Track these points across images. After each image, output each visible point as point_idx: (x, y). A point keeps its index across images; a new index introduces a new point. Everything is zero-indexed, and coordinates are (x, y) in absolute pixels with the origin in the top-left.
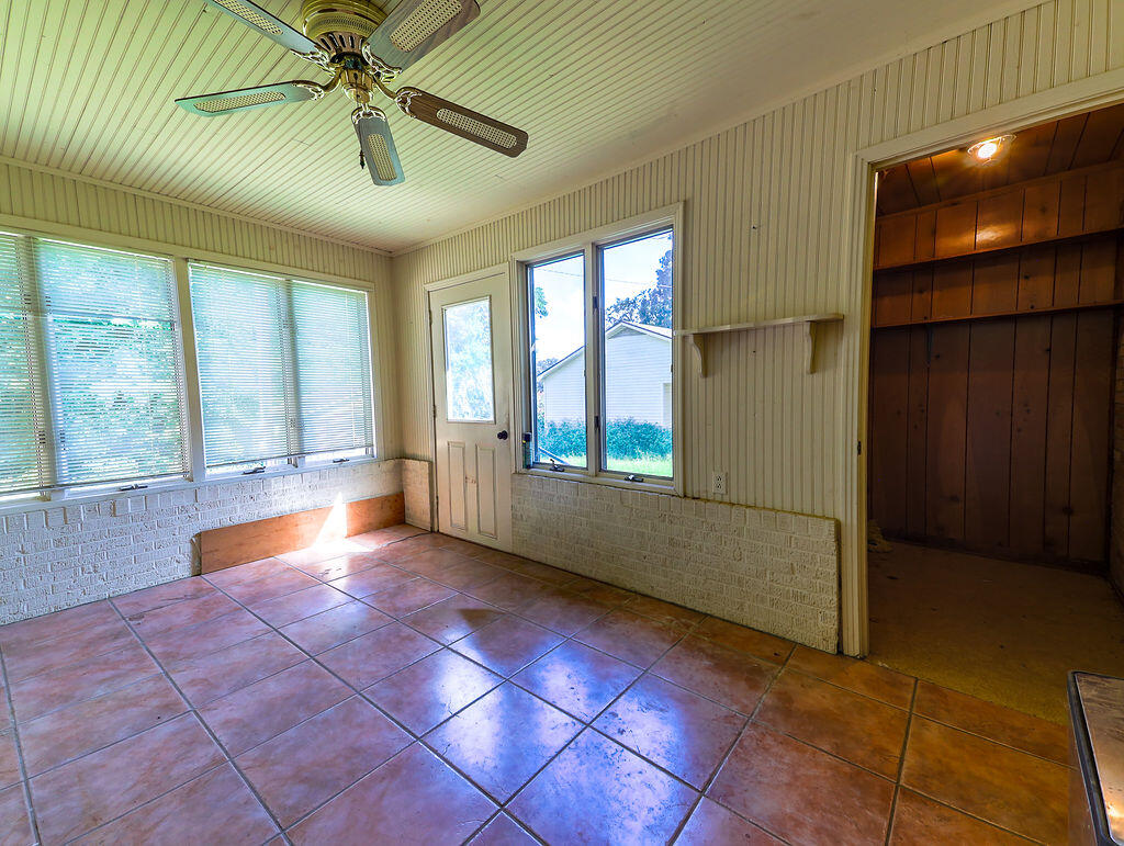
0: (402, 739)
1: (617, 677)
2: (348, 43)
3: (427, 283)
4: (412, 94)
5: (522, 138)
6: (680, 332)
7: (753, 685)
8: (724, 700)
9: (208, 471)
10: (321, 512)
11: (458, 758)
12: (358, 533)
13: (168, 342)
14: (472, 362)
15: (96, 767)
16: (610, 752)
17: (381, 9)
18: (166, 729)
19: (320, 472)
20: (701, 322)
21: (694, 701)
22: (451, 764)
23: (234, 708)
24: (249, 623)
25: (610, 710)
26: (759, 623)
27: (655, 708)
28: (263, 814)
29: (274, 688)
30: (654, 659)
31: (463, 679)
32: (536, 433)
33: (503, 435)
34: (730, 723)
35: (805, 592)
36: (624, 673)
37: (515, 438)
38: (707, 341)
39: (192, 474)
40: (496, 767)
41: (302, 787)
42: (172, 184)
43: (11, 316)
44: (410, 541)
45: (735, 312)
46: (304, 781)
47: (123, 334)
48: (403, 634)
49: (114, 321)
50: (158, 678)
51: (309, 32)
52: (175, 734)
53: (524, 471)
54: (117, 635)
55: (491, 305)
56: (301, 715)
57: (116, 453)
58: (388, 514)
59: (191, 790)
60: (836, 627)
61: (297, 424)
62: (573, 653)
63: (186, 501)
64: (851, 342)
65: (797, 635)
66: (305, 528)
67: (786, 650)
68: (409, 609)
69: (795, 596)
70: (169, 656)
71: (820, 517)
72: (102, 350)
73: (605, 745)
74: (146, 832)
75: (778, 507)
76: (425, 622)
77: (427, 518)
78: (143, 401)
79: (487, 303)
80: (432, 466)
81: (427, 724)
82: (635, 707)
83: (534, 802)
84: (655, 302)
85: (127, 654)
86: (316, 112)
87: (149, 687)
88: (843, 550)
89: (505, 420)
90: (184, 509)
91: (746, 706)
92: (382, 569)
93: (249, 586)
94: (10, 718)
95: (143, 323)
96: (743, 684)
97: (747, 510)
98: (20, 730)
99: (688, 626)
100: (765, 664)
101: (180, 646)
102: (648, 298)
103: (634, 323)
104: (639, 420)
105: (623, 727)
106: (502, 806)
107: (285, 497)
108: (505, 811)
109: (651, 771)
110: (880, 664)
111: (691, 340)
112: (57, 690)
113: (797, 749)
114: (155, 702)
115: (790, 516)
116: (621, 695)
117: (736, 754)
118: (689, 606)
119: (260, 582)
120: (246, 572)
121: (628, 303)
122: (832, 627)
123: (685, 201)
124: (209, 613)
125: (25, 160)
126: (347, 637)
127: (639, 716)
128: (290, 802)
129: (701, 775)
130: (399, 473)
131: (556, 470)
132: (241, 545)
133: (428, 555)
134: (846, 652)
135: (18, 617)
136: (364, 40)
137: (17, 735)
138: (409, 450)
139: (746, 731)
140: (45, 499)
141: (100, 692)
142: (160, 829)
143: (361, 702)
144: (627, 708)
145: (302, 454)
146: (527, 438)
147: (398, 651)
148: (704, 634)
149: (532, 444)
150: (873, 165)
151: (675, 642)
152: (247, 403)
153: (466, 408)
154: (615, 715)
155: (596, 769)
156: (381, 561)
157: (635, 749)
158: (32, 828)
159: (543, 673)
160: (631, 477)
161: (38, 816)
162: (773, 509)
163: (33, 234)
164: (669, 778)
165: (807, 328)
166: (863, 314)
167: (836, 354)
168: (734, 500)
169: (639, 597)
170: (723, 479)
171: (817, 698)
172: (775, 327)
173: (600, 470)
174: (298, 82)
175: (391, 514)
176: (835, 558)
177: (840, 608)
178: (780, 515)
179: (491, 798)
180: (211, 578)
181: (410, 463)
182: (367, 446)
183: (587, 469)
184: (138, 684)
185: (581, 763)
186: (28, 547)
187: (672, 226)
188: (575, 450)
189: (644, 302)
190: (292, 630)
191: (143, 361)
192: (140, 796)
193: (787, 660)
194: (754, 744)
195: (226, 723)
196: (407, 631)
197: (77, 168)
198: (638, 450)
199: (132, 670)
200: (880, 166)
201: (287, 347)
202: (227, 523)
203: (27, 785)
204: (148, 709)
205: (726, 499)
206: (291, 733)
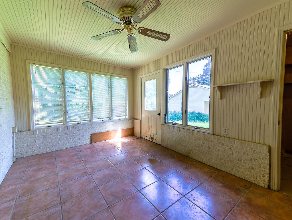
0: (135, 190)
1: (192, 184)
2: (128, 18)
3: (141, 75)
4: (142, 29)
5: (168, 36)
6: (212, 86)
7: (238, 194)
8: (227, 197)
9: (94, 120)
10: (116, 131)
11: (149, 197)
12: (123, 137)
13: (87, 91)
14: (150, 95)
15: (72, 184)
16: (191, 205)
17: (135, 9)
18: (85, 178)
19: (116, 122)
20: (220, 83)
21: (217, 195)
22: (147, 199)
23: (98, 175)
24: (101, 155)
25: (190, 193)
26: (239, 175)
27: (204, 195)
28: (104, 202)
29: (106, 172)
30: (203, 181)
31: (149, 177)
32: (168, 114)
33: (159, 114)
34: (229, 204)
35: (256, 167)
36: (195, 183)
37: (162, 115)
38: (222, 89)
39: (91, 121)
40: (158, 202)
41: (113, 197)
42: (89, 56)
43: (58, 86)
44: (135, 140)
45: (232, 80)
46: (113, 196)
47: (78, 90)
48: (134, 163)
49: (76, 87)
50: (83, 166)
51: (119, 17)
52: (87, 179)
53: (164, 124)
54: (76, 155)
55: (157, 80)
56: (112, 179)
57: (76, 115)
58: (130, 133)
59: (90, 193)
60: (268, 180)
61: (111, 110)
62: (179, 175)
63: (89, 127)
64: (276, 88)
65: (252, 180)
66: (112, 135)
67: (248, 185)
68: (135, 157)
69: (252, 168)
70: (86, 161)
71: (263, 144)
72: (74, 93)
73: (189, 203)
74: (81, 201)
75: (247, 139)
76: (139, 161)
77: (139, 134)
78: (81, 104)
79: (156, 80)
80: (141, 121)
81: (141, 187)
82: (198, 194)
83: (169, 214)
84: (202, 78)
85: (78, 160)
86: (119, 36)
87: (82, 168)
88: (272, 155)
89: (159, 111)
90: (89, 128)
91: (235, 200)
92: (129, 146)
93: (101, 147)
94: (56, 171)
95: (81, 87)
96: (233, 193)
97: (235, 140)
98: (58, 174)
99: (214, 173)
100: (242, 188)
101: (88, 159)
102: (200, 77)
103: (196, 84)
104: (197, 111)
105: (195, 199)
106: (161, 213)
107: (109, 127)
108: (162, 215)
109: (204, 213)
110: (284, 193)
111: (217, 88)
112: (65, 166)
113: (253, 216)
114: (83, 171)
115: (251, 143)
116: (193, 189)
117: (232, 214)
118: (214, 166)
119: (103, 146)
120: (100, 144)
121: (194, 78)
122: (267, 180)
123: (216, 48)
124: (93, 152)
125: (62, 53)
126: (122, 162)
127: (199, 196)
128: (110, 200)
129: (220, 217)
130: (133, 123)
131: (173, 124)
132: (100, 137)
133: (140, 144)
134: (271, 188)
135: (59, 149)
136: (131, 17)
137: (57, 175)
138: (135, 117)
139: (235, 208)
140: (64, 125)
141: (73, 167)
142: (84, 201)
143: (125, 179)
144: (195, 194)
145: (112, 117)
146: (165, 115)
147: (133, 167)
148: (220, 176)
149: (167, 117)
150: (285, 32)
151: (210, 177)
152: (101, 105)
153: (150, 107)
154: (192, 195)
155: (187, 209)
156: (129, 144)
157: (198, 206)
158: (59, 196)
159: (170, 179)
160: (196, 128)
161: (61, 193)
162: (245, 140)
163: (64, 69)
164: (210, 216)
165: (259, 84)
166: (281, 79)
167: (270, 92)
168: (230, 137)
169: (198, 162)
170: (227, 129)
171: (261, 201)
172: (247, 84)
173: (186, 125)
174: (116, 30)
175: (131, 133)
176: (268, 158)
177: (270, 174)
178: (247, 143)
179: (158, 210)
180: (94, 144)
181: (135, 120)
182: (126, 116)
183: (182, 124)
184: (80, 166)
185: (182, 207)
186: (61, 135)
187: (211, 56)
188: (178, 119)
189: (199, 78)
190: (110, 158)
191: (81, 95)
192: (80, 192)
193: (249, 188)
194: (238, 212)
195: (97, 179)
196: (135, 162)
197: (72, 54)
198: (196, 120)
199: (79, 163)
200: (287, 32)
201: (110, 92)
202: (97, 132)
203: (59, 186)
204: (82, 173)
205: (228, 136)
206: (110, 183)
